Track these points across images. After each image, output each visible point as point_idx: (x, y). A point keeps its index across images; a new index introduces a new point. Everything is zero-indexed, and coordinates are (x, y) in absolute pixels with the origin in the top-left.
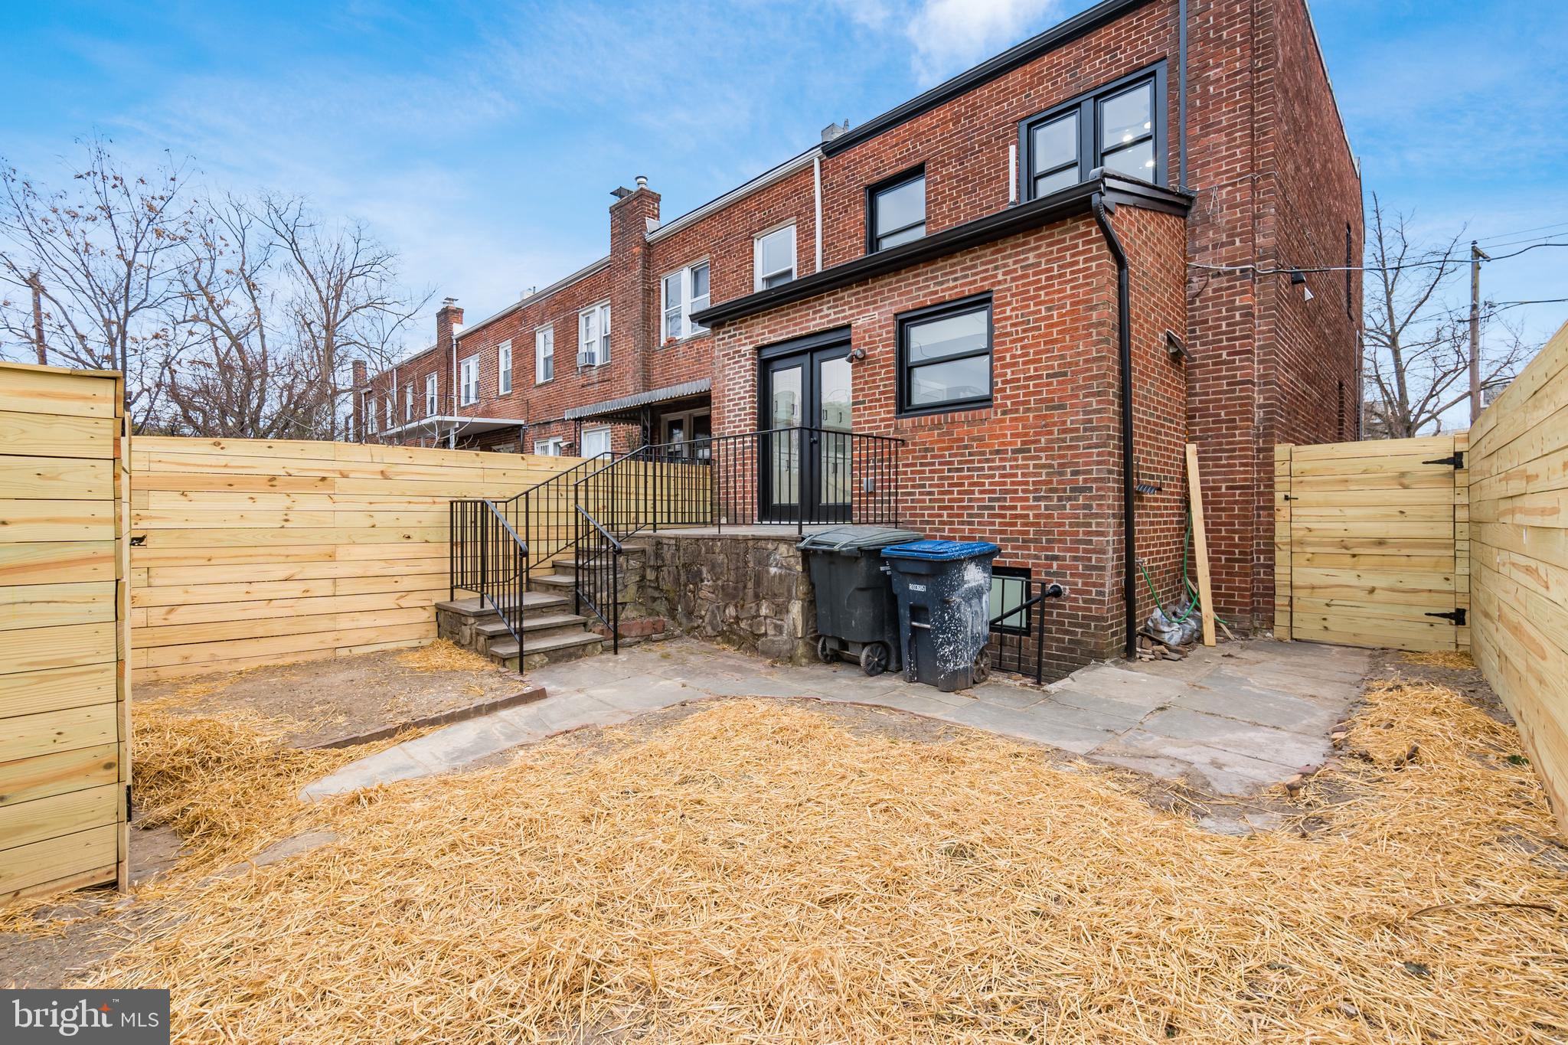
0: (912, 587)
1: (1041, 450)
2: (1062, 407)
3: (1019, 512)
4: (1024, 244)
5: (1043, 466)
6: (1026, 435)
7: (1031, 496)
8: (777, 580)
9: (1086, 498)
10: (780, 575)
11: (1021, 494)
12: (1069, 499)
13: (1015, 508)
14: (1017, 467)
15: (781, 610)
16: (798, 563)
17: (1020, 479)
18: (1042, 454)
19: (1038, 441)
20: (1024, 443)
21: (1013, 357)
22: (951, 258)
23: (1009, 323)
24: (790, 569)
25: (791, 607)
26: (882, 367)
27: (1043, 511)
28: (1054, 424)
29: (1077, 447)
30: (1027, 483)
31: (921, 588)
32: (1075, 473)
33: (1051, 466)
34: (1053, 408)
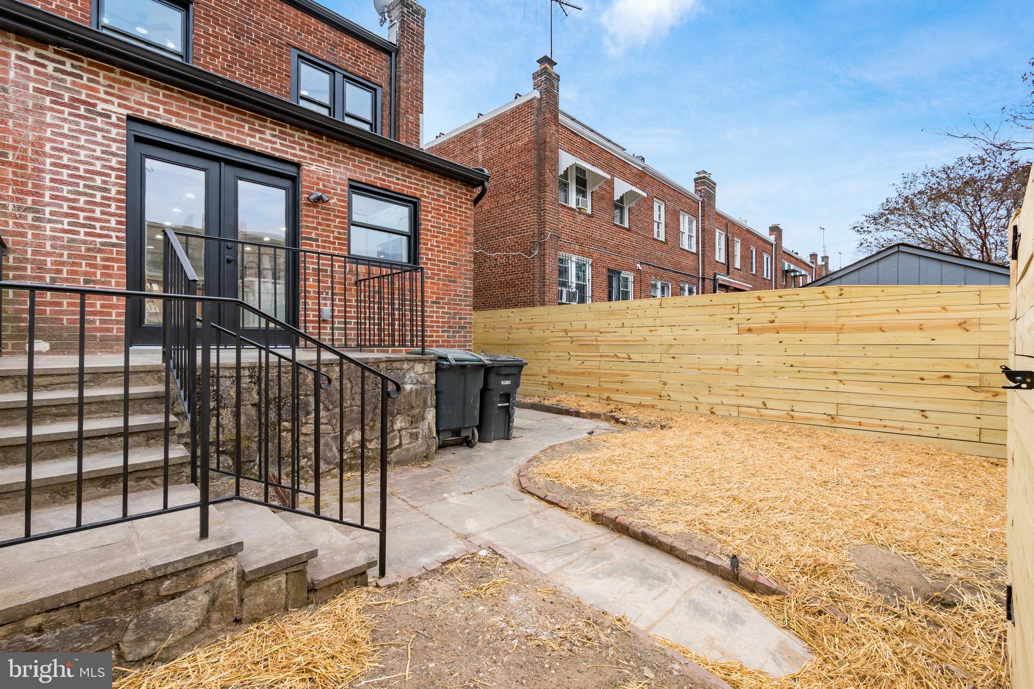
0: (503, 383)
1: (445, 304)
2: (454, 282)
3: (434, 339)
4: (438, 181)
5: (446, 313)
6: (438, 294)
7: (440, 329)
8: (414, 394)
9: (464, 332)
10: (417, 390)
11: (435, 329)
12: (458, 332)
13: (432, 336)
14: (433, 312)
15: (416, 420)
16: (432, 378)
17: (435, 319)
18: (446, 306)
19: (444, 299)
20: (437, 298)
21: (432, 245)
22: (395, 162)
23: (430, 224)
24: (425, 384)
25: (426, 415)
26: (338, 217)
27: (446, 339)
28: (452, 290)
29: (461, 305)
30: (438, 322)
31: (508, 383)
32: (461, 318)
33: (450, 313)
34: (452, 282)
